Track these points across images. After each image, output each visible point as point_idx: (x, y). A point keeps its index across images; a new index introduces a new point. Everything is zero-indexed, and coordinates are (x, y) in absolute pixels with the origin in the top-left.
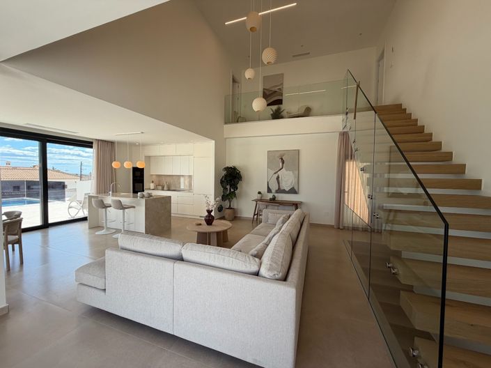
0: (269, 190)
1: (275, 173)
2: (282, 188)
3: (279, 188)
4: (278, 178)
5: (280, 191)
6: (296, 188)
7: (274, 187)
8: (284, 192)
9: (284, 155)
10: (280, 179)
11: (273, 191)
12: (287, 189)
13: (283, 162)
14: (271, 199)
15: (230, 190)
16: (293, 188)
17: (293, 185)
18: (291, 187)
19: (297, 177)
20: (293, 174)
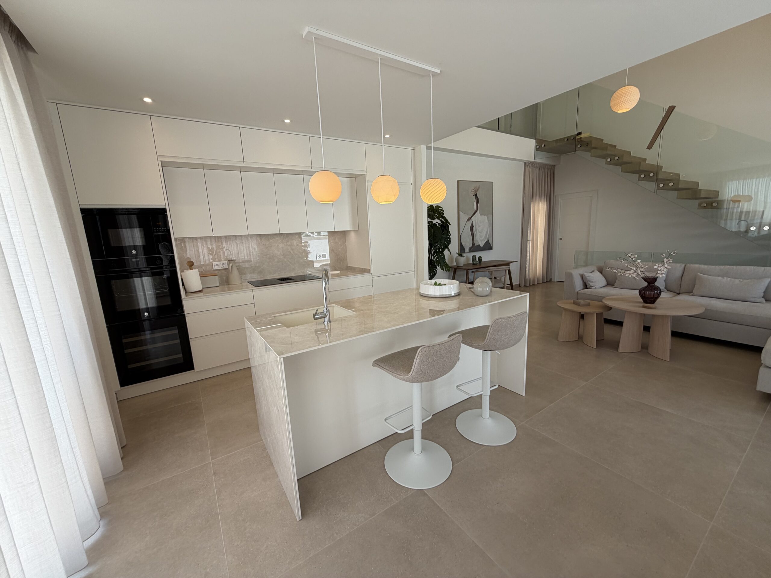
8: (479, 249)
16: (488, 242)
17: (488, 237)
18: (486, 241)
19: (491, 225)
20: (488, 220)
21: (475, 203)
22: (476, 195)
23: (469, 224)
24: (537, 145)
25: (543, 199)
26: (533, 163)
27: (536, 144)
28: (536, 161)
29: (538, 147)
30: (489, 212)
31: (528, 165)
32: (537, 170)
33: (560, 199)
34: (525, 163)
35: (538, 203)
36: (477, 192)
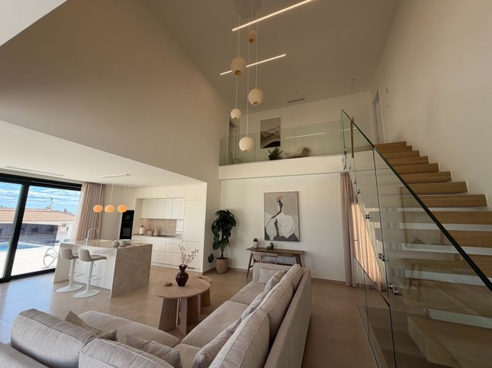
0: (267, 237)
1: (273, 218)
2: (281, 235)
3: (278, 234)
4: (276, 223)
5: (279, 238)
6: (297, 235)
7: (272, 234)
8: (283, 239)
9: (282, 197)
10: (278, 224)
12: (287, 236)
13: (281, 205)
14: (268, 248)
15: (223, 237)
16: (294, 235)
17: (294, 232)
18: (292, 234)
19: (297, 222)
20: (294, 218)
21: (279, 207)
22: (280, 201)
23: (274, 220)
34: (341, 174)
36: (280, 199)
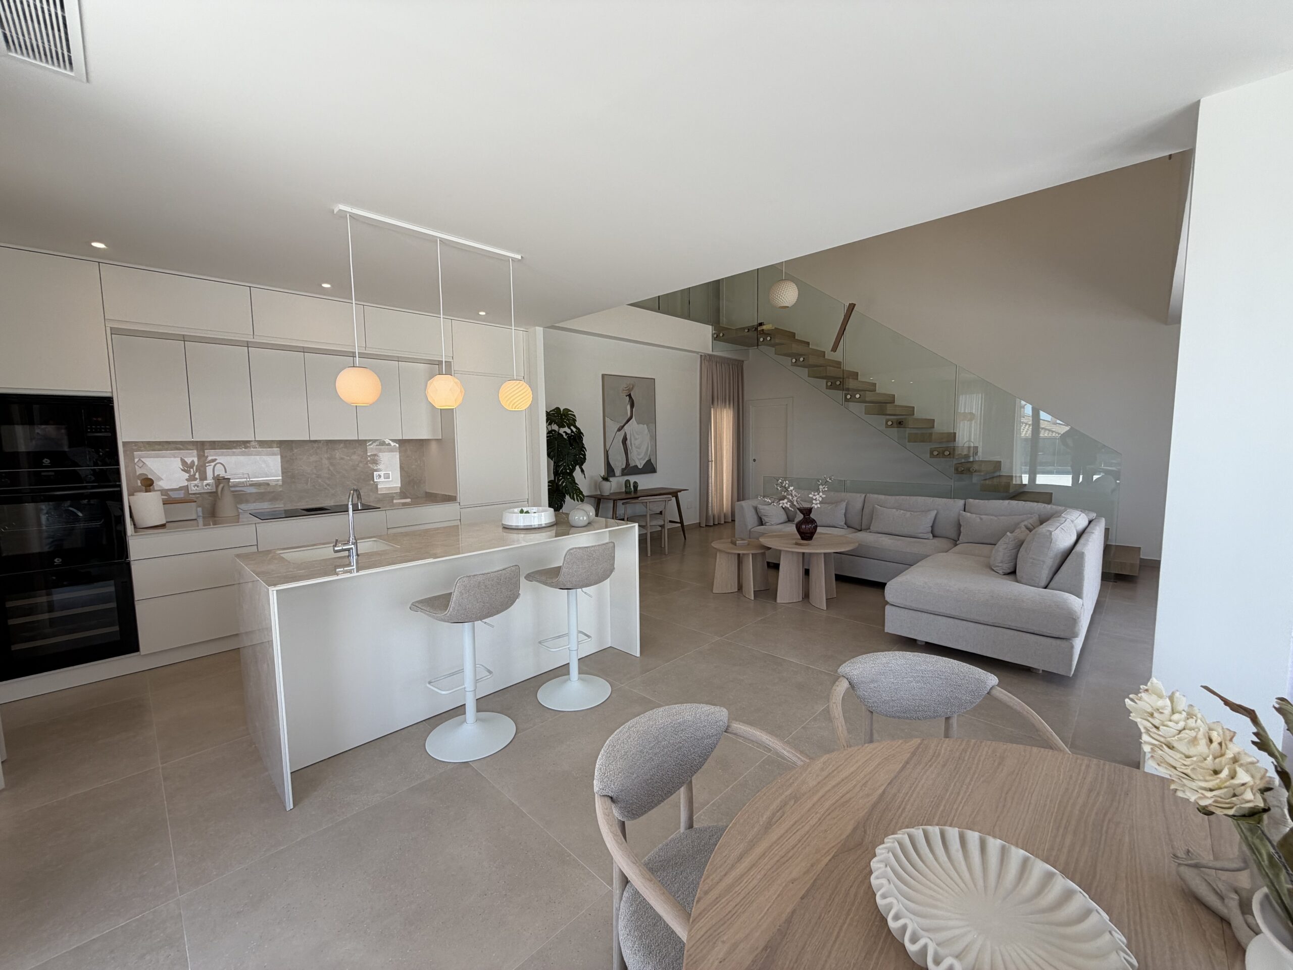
0: (610, 472)
1: (619, 430)
2: (632, 464)
3: (628, 464)
4: (625, 440)
5: (630, 470)
7: (618, 464)
8: (635, 471)
9: (633, 388)
10: (628, 442)
11: (618, 472)
12: (640, 467)
13: (632, 406)
14: (623, 492)
16: (649, 461)
17: (650, 455)
18: (647, 459)
19: (654, 438)
20: (649, 431)
21: (629, 407)
22: (630, 396)
24: (714, 334)
25: (728, 406)
26: (710, 355)
27: (714, 332)
28: (715, 353)
29: (715, 336)
30: (650, 419)
31: (706, 359)
32: (718, 365)
33: (751, 407)
34: (701, 356)
35: (721, 411)
36: (631, 390)
